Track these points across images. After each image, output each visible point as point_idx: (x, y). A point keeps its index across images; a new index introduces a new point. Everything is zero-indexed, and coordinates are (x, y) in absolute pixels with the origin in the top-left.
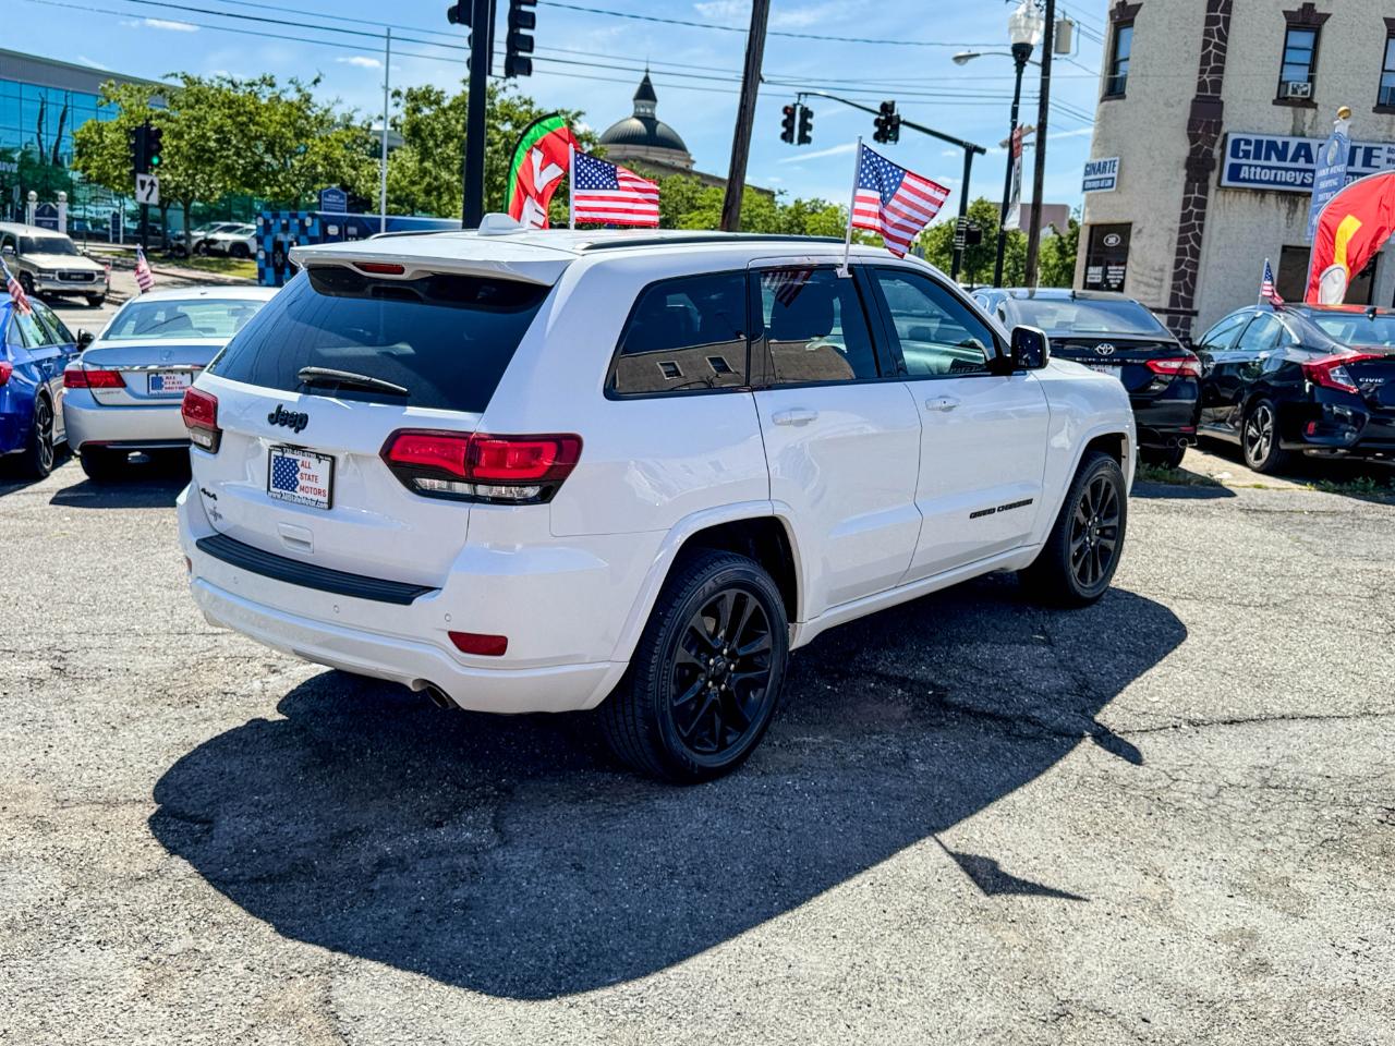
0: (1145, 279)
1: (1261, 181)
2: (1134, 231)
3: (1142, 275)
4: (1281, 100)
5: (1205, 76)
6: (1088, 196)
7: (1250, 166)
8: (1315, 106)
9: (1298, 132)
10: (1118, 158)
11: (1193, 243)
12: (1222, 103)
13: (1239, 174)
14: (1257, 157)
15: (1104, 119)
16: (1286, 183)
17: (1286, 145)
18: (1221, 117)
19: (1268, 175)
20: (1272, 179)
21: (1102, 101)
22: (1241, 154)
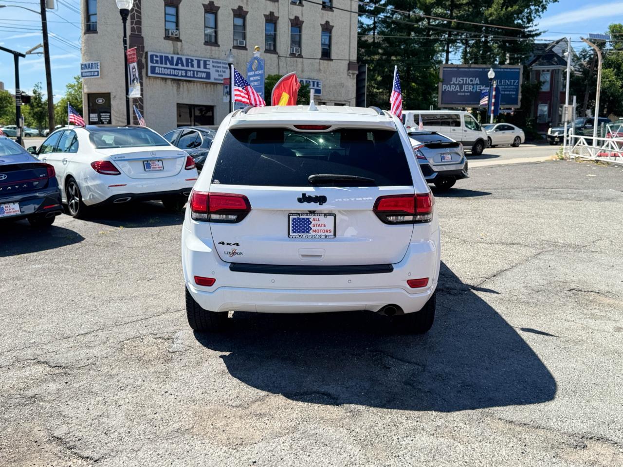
0: (121, 119)
1: (164, 74)
2: (112, 97)
3: (119, 117)
4: (167, 37)
5: (134, 25)
6: (86, 80)
7: (159, 67)
8: (181, 41)
9: (176, 52)
10: (99, 62)
11: (140, 102)
12: (143, 38)
13: (155, 70)
14: (161, 63)
15: (87, 42)
16: (175, 75)
17: (172, 58)
18: (143, 44)
19: (167, 72)
20: (169, 73)
21: (85, 34)
22: (155, 62)
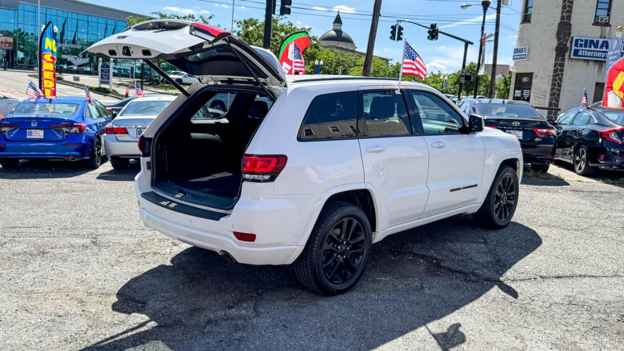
0: (538, 96)
1: (587, 56)
2: (534, 76)
3: (537, 94)
4: (596, 23)
5: (564, 14)
6: (515, 62)
7: (582, 50)
8: (610, 26)
9: (603, 36)
10: (527, 47)
11: (558, 81)
12: (571, 25)
13: (578, 53)
14: (586, 46)
15: (521, 31)
16: (598, 57)
17: (598, 42)
18: (570, 30)
19: (590, 54)
20: (592, 55)
21: (521, 24)
22: (579, 45)
